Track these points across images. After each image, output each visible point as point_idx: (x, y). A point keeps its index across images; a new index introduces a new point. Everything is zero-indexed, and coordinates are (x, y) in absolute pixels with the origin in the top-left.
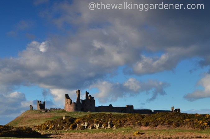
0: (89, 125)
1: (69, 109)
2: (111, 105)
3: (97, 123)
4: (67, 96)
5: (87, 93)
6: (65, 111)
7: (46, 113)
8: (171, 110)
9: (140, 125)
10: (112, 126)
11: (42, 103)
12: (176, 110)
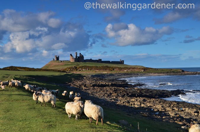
0: (81, 69)
1: (72, 61)
2: (91, 59)
3: (84, 69)
4: (71, 55)
5: (80, 54)
6: (70, 62)
7: (62, 63)
8: (120, 61)
9: (96, 69)
10: (88, 70)
11: (58, 57)
12: (122, 61)
